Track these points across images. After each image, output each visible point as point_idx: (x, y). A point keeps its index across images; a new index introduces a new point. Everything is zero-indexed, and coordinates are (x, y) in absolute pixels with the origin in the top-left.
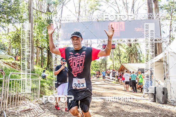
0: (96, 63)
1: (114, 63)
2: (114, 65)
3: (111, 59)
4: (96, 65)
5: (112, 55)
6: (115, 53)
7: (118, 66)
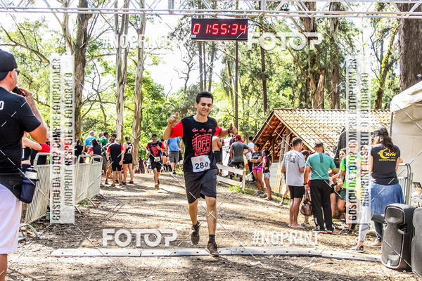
0: (161, 106)
1: (240, 108)
2: (240, 115)
3: (227, 90)
4: (164, 116)
5: (234, 74)
6: (245, 63)
7: (257, 120)
